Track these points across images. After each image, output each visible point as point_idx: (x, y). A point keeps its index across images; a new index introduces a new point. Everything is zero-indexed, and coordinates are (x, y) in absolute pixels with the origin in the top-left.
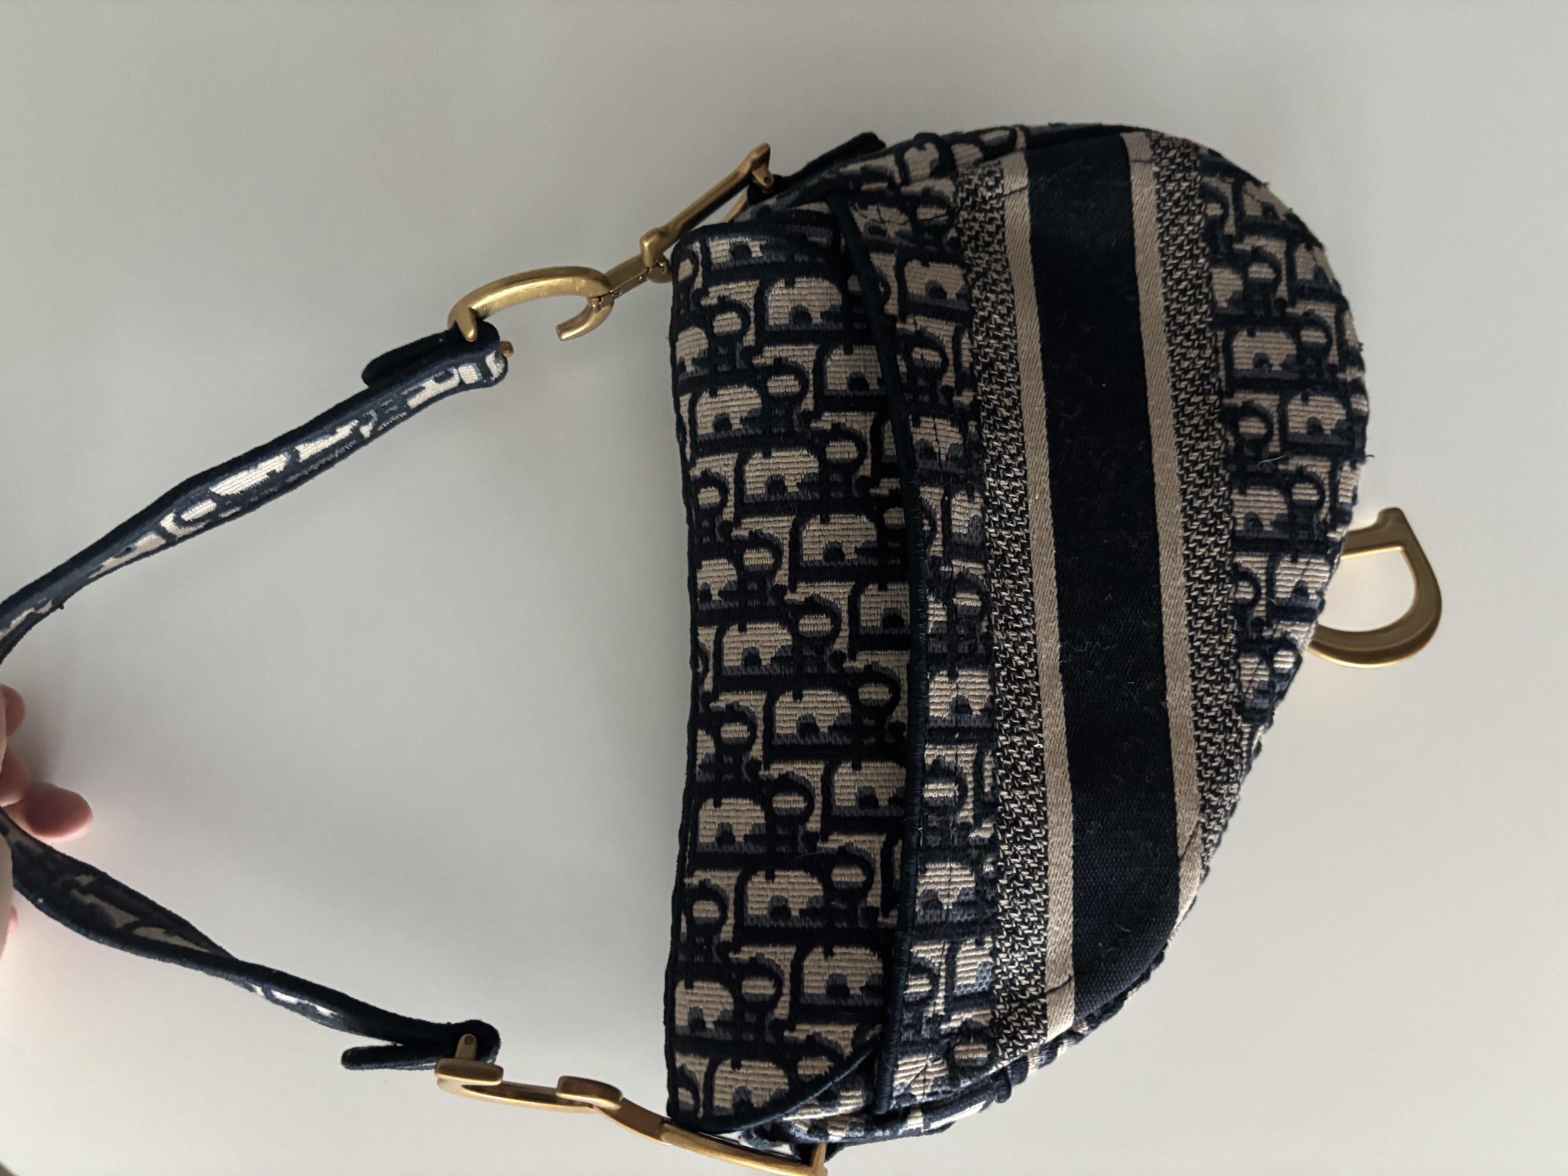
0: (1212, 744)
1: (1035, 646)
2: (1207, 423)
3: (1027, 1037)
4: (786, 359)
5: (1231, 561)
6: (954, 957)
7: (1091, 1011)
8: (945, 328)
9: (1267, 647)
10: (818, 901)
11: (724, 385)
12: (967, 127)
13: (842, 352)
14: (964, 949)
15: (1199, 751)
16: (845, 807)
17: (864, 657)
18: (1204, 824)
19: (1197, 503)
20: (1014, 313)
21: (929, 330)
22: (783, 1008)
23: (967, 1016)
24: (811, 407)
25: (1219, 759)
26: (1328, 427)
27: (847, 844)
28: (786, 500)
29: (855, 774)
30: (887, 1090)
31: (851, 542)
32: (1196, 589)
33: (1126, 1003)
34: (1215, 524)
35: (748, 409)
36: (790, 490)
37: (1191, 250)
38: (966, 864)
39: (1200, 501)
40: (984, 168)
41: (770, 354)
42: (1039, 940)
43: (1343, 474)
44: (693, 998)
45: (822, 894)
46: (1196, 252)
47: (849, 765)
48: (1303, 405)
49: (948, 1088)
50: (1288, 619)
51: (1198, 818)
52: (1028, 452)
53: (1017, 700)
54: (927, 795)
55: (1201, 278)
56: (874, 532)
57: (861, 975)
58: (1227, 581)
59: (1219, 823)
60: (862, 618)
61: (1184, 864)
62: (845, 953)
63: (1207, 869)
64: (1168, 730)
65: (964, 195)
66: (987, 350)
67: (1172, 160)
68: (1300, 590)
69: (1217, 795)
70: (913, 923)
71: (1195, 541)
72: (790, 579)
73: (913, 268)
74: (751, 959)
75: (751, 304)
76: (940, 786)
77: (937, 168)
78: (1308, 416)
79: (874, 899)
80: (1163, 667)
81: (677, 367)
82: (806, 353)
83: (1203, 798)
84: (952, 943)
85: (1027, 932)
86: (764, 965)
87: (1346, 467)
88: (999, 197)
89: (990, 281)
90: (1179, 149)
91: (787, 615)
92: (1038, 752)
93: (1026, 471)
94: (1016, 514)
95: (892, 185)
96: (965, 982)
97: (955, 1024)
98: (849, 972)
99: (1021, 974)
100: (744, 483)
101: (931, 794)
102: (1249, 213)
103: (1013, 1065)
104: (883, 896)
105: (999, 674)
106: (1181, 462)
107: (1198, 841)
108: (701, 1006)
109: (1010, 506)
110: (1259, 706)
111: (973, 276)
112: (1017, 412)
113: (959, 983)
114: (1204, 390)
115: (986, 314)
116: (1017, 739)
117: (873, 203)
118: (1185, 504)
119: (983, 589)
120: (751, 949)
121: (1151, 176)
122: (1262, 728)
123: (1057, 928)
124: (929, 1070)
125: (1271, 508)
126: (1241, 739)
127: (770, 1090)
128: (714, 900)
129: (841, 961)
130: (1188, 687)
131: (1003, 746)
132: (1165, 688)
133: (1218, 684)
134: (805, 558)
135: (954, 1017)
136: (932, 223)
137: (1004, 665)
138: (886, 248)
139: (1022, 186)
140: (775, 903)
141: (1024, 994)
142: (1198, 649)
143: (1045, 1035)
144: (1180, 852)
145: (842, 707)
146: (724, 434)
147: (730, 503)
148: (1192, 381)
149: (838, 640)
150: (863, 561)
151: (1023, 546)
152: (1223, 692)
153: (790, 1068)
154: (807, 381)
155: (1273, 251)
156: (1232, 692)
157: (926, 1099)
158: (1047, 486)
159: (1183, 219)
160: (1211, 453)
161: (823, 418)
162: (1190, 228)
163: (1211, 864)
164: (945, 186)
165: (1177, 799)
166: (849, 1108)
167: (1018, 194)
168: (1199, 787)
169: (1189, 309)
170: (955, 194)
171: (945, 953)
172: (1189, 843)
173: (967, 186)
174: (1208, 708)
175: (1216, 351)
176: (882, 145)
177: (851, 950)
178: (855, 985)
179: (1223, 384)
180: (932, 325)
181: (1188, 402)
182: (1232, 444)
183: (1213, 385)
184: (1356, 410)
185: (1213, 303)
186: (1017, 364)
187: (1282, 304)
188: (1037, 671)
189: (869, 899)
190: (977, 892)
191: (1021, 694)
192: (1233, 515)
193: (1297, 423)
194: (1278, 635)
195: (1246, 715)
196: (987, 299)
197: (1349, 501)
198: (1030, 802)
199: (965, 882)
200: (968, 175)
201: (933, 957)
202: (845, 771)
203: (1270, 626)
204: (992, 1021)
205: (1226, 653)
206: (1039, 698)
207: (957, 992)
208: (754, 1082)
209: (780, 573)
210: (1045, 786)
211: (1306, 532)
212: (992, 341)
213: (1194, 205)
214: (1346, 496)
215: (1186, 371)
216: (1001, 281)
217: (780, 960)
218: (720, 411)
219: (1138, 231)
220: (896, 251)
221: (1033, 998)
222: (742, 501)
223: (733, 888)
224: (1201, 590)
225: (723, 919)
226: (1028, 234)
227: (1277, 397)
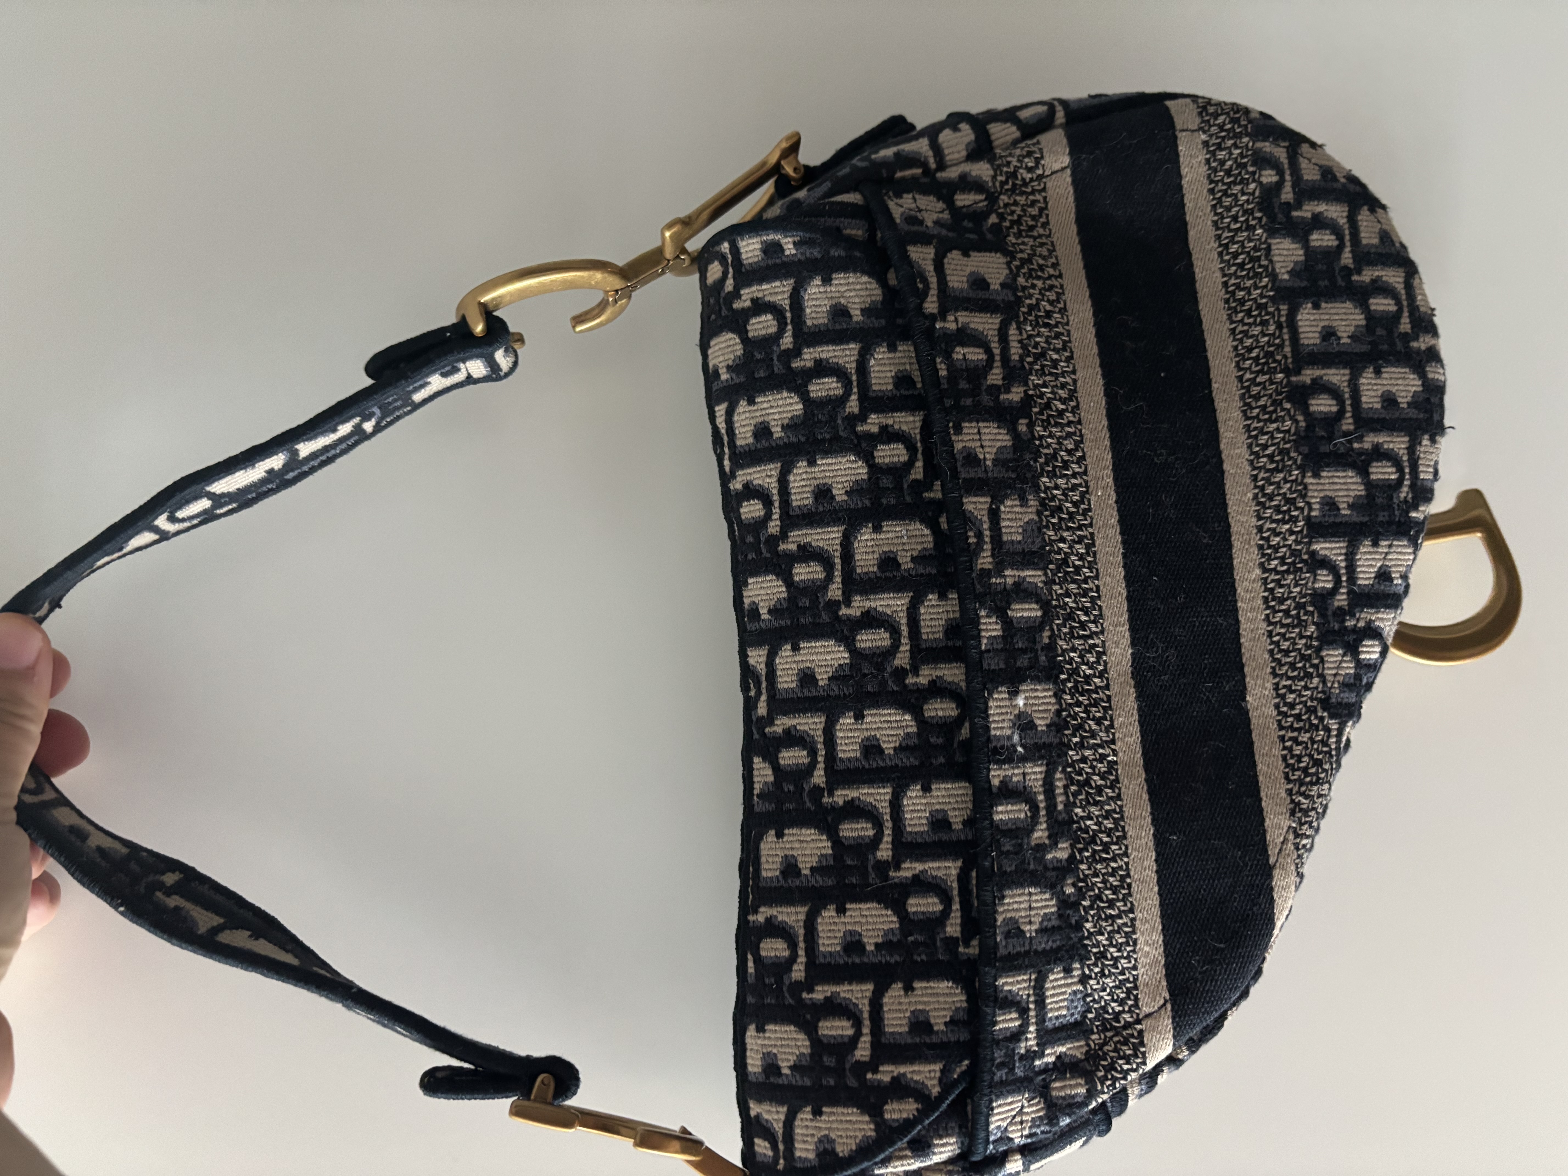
0: (1298, 743)
1: (1104, 653)
2: (1274, 403)
3: (1126, 1067)
4: (827, 360)
5: (1308, 549)
6: (1042, 987)
7: (1191, 1035)
8: (990, 321)
9: (1352, 638)
10: (893, 934)
11: (762, 391)
12: (1001, 104)
13: (885, 350)
14: (1052, 977)
15: (1285, 752)
16: (916, 833)
17: (927, 672)
18: (1295, 828)
19: (1269, 490)
20: (1064, 298)
21: (972, 326)
22: (864, 1049)
23: (1061, 1049)
24: (856, 410)
25: (1306, 759)
26: (1404, 400)
27: (922, 872)
28: (835, 510)
29: (925, 797)
30: (982, 1135)
31: (907, 551)
32: (1273, 581)
33: (1226, 1023)
34: (1289, 510)
35: (789, 415)
36: (838, 498)
37: (1247, 220)
38: (1045, 887)
39: (1272, 487)
40: (1022, 148)
41: (809, 356)
42: (1130, 962)
43: (1422, 449)
44: (766, 1042)
45: (897, 926)
46: (1253, 223)
47: (919, 787)
48: (1376, 378)
49: (1047, 1128)
50: (1372, 607)
51: (1287, 823)
52: (1087, 445)
53: (1086, 711)
54: (996, 817)
55: (1259, 250)
56: (930, 539)
57: (944, 1009)
58: (1305, 570)
59: (1311, 827)
60: (923, 631)
61: (1276, 873)
62: (926, 988)
63: (1301, 876)
64: (1250, 732)
65: (1003, 178)
66: (1038, 339)
67: (1221, 128)
68: (1384, 575)
69: (1307, 797)
70: (995, 953)
71: (1269, 529)
72: (844, 593)
73: (954, 258)
74: (826, 998)
75: (786, 304)
76: (1010, 807)
77: (973, 150)
78: (1381, 390)
79: (953, 928)
80: (1242, 666)
81: (710, 375)
82: (848, 353)
83: (1292, 801)
84: (1039, 972)
85: (1116, 954)
86: (840, 1004)
87: (1426, 442)
88: (1040, 177)
89: (1035, 267)
90: (1228, 114)
91: (842, 631)
92: (1112, 765)
93: (1086, 466)
94: (1078, 513)
95: (927, 171)
96: (1056, 1014)
97: (1051, 1059)
98: (932, 1007)
99: (1113, 1000)
100: (789, 494)
101: (1001, 816)
102: (1306, 177)
103: (1112, 1098)
104: (963, 925)
105: (1065, 686)
106: (1250, 446)
107: (1290, 846)
108: (775, 1051)
109: (1069, 505)
110: (1345, 700)
111: (1017, 263)
112: (1073, 404)
113: (1050, 1015)
114: (1270, 368)
115: (1034, 301)
116: (1087, 753)
117: (908, 192)
118: (1256, 491)
119: (1043, 597)
120: (826, 988)
121: (1200, 146)
122: (1350, 723)
123: (1147, 949)
124: (1025, 1110)
125: (1347, 490)
126: (1329, 737)
127: (856, 1137)
128: (782, 938)
129: (922, 995)
130: (1269, 685)
131: (1073, 761)
132: (1245, 688)
133: (1301, 679)
134: (859, 570)
135: (1047, 1052)
136: (971, 210)
137: (1070, 675)
138: (924, 239)
139: (1064, 165)
140: (849, 939)
141: (1119, 1022)
142: (1277, 644)
143: (1144, 1063)
144: (1272, 861)
145: (907, 726)
146: (765, 443)
147: (776, 517)
148: (1256, 359)
149: (899, 655)
150: (921, 570)
151: (1088, 547)
152: (1306, 688)
153: (875, 1112)
154: (850, 382)
155: (1335, 216)
156: (1317, 688)
157: (1024, 1141)
158: (1110, 481)
159: (1236, 189)
160: (1281, 435)
161: (869, 421)
162: (1245, 198)
163: (1305, 870)
164: (982, 170)
165: (1263, 804)
166: (944, 1157)
167: (1059, 174)
168: (1287, 790)
169: (1249, 283)
170: (994, 177)
171: (1032, 984)
172: (1281, 850)
173: (1005, 169)
174: (1292, 706)
175: (1279, 326)
176: (912, 127)
177: (932, 984)
178: (939, 1021)
179: (1290, 360)
180: (976, 320)
181: (1253, 381)
182: (1303, 424)
183: (1279, 362)
184: (1433, 379)
185: (1273, 276)
186: (1072, 352)
187: (1347, 272)
188: (1107, 679)
189: (948, 929)
190: (1060, 916)
191: (1091, 705)
192: (1307, 499)
193: (1371, 397)
194: (1361, 624)
195: (1332, 710)
196: (1033, 286)
197: (1431, 477)
198: (1106, 818)
199: (1046, 907)
200: (1006, 156)
201: (1019, 989)
202: (914, 794)
203: (1353, 615)
204: (1087, 1052)
205: (1308, 647)
206: (1110, 708)
207: (1049, 1025)
208: (838, 1129)
209: (833, 587)
210: (1121, 800)
211: (1386, 513)
212: (1043, 330)
213: (1247, 173)
214: (1427, 472)
215: (1250, 349)
216: (1047, 266)
217: (857, 998)
218: (760, 420)
219: (1189, 204)
220: (935, 241)
221: (1128, 1026)
222: (788, 513)
223: (802, 924)
224: (1278, 581)
225: (793, 959)
226: (1073, 215)
227: (1347, 371)
